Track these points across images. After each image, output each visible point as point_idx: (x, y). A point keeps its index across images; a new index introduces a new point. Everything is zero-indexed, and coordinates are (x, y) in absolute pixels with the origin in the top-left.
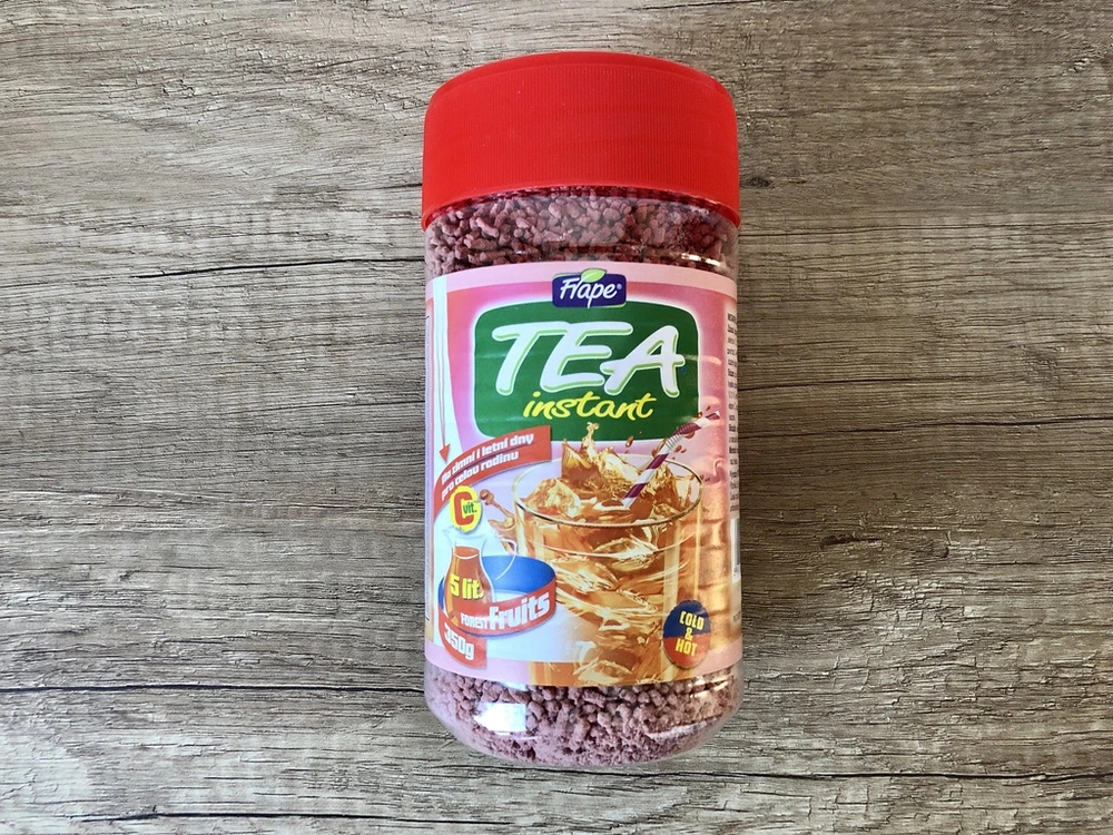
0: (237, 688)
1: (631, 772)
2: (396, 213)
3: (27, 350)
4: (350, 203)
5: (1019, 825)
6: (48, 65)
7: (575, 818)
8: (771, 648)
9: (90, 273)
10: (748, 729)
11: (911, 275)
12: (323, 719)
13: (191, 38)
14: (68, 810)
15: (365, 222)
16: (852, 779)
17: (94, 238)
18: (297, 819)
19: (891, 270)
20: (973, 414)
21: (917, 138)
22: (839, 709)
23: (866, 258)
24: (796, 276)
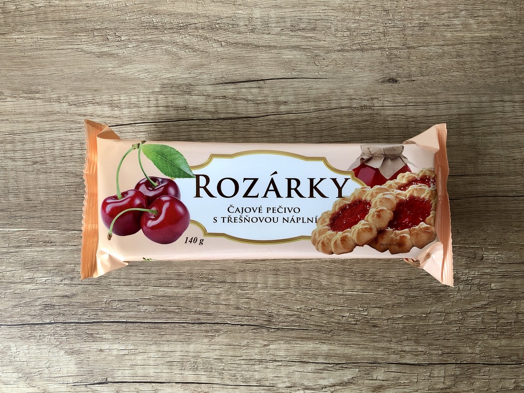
0: (145, 323)
1: (332, 362)
2: (218, 96)
3: (44, 163)
4: (196, 92)
5: (516, 386)
6: (51, 26)
7: (306, 384)
8: (398, 303)
9: (73, 126)
10: (388, 341)
11: (465, 125)
12: (186, 337)
13: (120, 13)
14: (66, 380)
15: (203, 101)
16: (437, 365)
17: (75, 109)
18: (174, 384)
19: (456, 123)
20: (495, 192)
21: (469, 59)
22: (432, 332)
23: (444, 117)
24: (411, 126)
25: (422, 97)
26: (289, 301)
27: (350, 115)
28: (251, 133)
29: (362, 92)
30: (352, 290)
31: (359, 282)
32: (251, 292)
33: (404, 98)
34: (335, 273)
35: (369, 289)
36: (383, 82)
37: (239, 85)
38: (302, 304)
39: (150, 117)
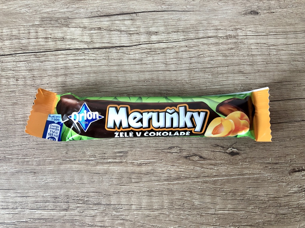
25: (282, 27)
26: (163, 221)
27: (217, 44)
28: (125, 61)
29: (226, 23)
30: (223, 209)
31: (230, 201)
32: (126, 213)
33: (265, 28)
34: (207, 193)
35: (240, 207)
36: (246, 14)
37: (113, 18)
38: (176, 224)
39: (31, 48)
